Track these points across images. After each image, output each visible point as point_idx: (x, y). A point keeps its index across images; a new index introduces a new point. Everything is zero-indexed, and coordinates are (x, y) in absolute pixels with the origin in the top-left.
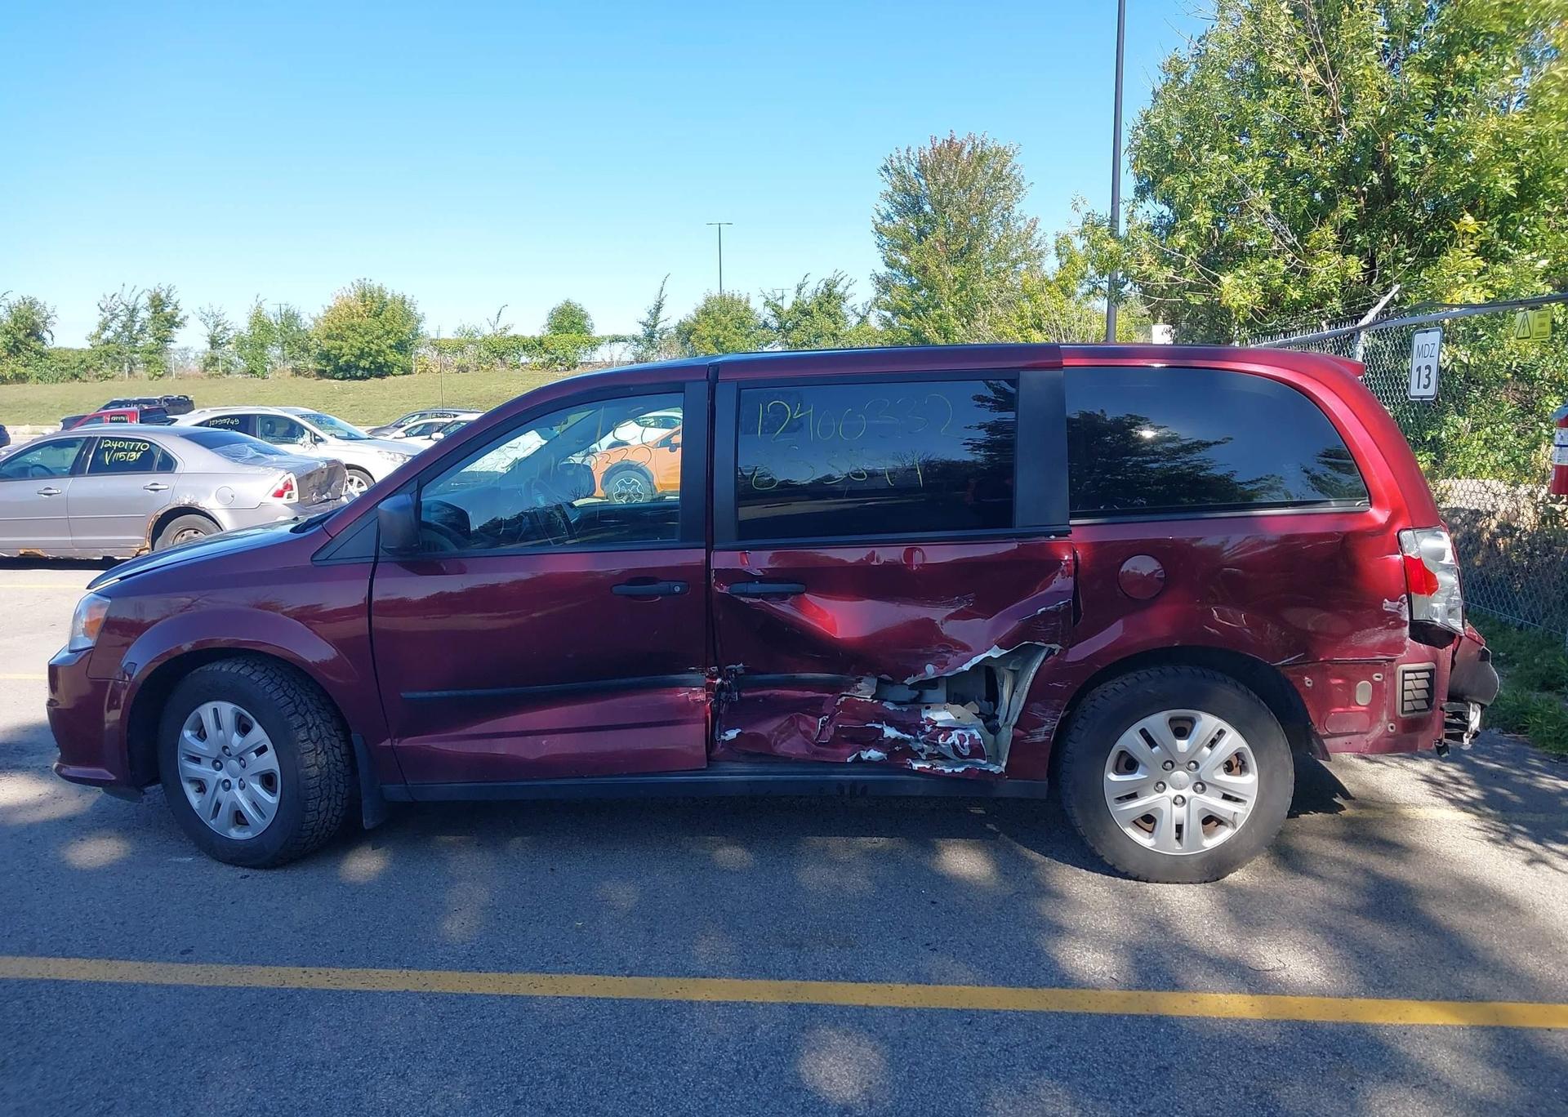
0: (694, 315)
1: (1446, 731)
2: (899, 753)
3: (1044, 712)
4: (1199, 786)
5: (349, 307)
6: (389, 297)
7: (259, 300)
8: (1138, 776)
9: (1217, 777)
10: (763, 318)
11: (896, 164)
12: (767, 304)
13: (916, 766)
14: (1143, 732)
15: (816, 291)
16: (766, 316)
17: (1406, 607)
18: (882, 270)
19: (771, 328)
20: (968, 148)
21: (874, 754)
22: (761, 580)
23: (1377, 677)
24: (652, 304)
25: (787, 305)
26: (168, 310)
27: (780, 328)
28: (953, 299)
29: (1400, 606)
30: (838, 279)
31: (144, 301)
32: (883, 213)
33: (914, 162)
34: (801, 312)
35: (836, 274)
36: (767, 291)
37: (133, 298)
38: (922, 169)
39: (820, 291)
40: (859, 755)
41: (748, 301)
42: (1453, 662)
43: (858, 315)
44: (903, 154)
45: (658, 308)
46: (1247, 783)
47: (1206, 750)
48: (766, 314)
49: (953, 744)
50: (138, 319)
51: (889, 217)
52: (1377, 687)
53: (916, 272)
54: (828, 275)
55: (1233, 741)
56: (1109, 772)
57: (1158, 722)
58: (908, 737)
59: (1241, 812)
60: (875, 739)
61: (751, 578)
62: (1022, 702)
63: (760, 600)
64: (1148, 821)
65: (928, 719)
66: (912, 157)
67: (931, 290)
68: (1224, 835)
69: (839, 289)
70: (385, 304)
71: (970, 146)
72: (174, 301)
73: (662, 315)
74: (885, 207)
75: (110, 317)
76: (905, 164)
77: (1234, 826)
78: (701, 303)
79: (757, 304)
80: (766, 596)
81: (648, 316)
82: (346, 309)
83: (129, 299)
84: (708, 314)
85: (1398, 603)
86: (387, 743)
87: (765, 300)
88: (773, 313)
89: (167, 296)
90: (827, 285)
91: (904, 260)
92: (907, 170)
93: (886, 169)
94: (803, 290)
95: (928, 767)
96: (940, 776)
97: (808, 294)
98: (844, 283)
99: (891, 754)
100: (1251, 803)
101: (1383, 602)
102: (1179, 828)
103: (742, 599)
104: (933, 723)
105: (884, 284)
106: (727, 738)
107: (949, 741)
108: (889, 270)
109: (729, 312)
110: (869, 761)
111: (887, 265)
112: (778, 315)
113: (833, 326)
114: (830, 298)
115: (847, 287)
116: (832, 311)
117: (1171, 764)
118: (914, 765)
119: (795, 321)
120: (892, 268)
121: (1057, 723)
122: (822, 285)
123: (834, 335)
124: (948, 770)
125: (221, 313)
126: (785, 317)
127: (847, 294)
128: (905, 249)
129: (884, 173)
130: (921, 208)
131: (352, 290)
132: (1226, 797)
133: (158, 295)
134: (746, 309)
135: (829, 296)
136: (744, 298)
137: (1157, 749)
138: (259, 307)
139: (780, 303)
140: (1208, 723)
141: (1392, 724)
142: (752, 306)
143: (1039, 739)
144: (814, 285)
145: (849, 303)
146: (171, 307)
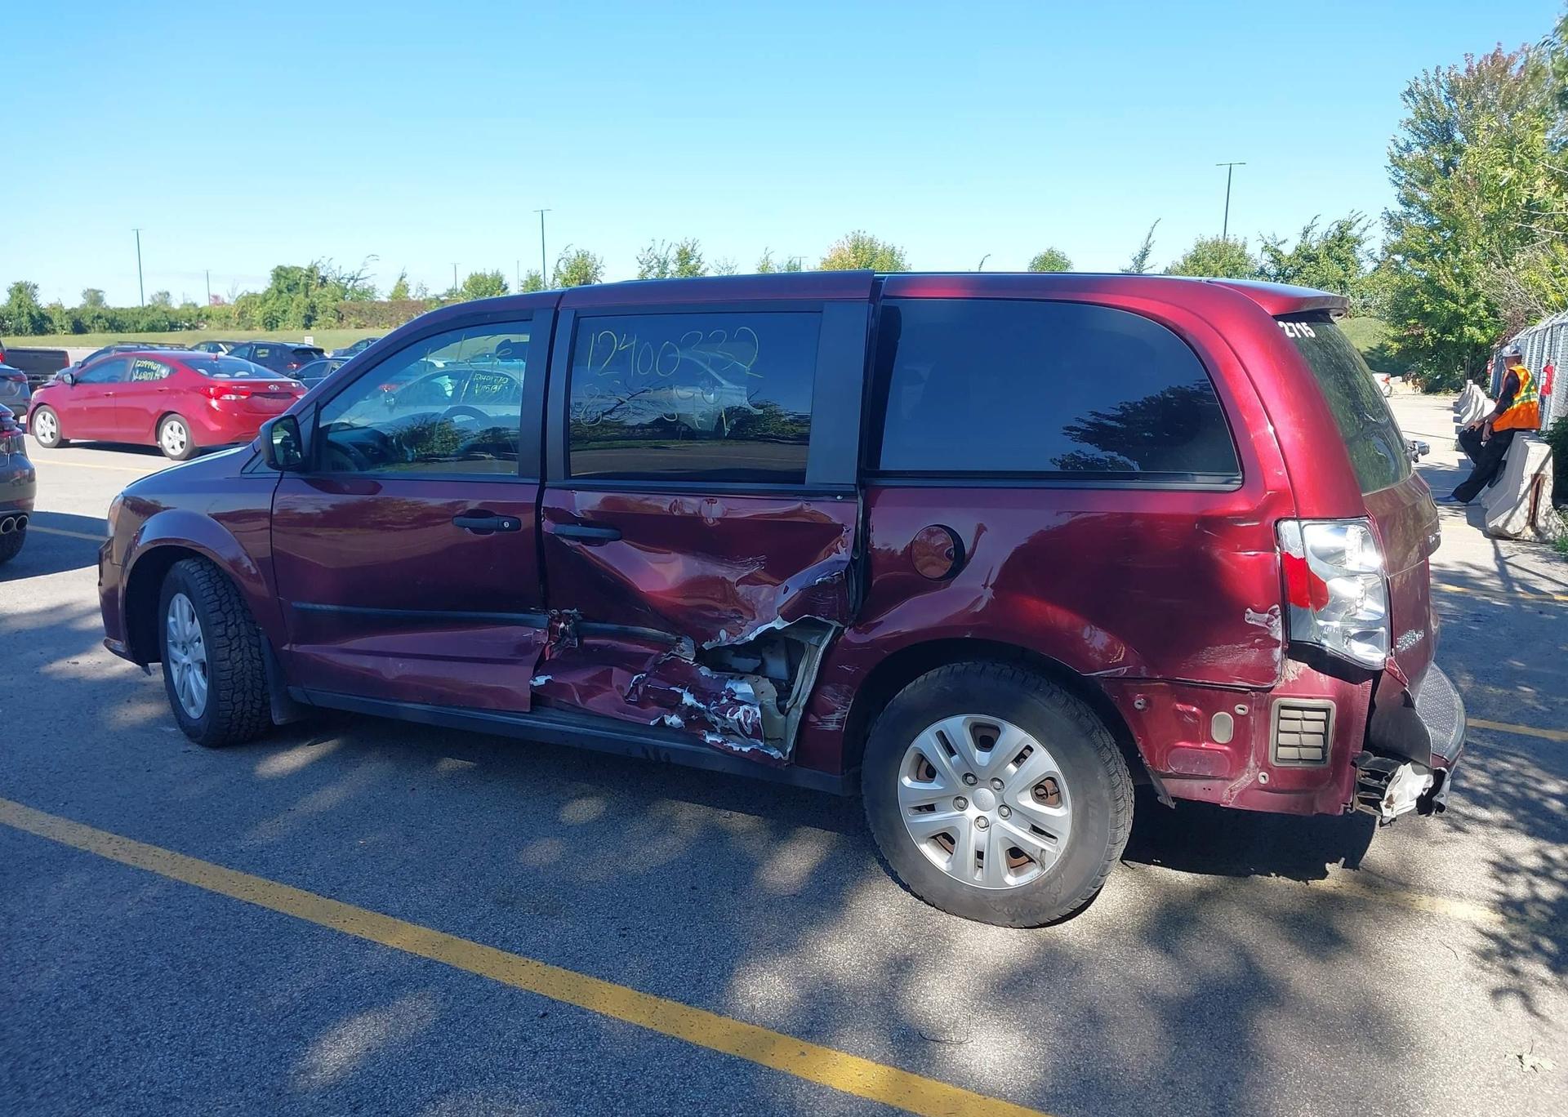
0: (1181, 262)
1: (1363, 795)
2: (696, 722)
3: (836, 697)
4: (1006, 810)
5: (842, 259)
6: (880, 248)
7: (768, 251)
8: (934, 786)
9: (1024, 803)
10: (1260, 265)
11: (1423, 87)
12: (1266, 248)
13: (709, 739)
14: (941, 736)
15: (1326, 234)
16: (1264, 262)
17: (1277, 623)
18: (1397, 208)
19: (1269, 276)
20: (1520, 63)
21: (674, 720)
22: (586, 523)
23: (1241, 709)
24: (1137, 252)
25: (1288, 250)
26: (693, 262)
27: (1278, 275)
28: (1480, 241)
29: (1269, 620)
30: (1354, 220)
31: (673, 254)
32: (1402, 144)
33: (1443, 84)
34: (1305, 258)
35: (1353, 215)
36: (1267, 234)
37: (664, 251)
38: (1453, 92)
39: (1331, 234)
40: (662, 720)
41: (1244, 246)
42: (1372, 705)
43: (1376, 260)
44: (1432, 75)
45: (1144, 255)
46: (1060, 815)
47: (1012, 768)
48: (1264, 260)
49: (738, 720)
50: (668, 271)
51: (1408, 148)
52: (1241, 723)
53: (1438, 209)
54: (1344, 216)
55: (1043, 762)
56: (904, 776)
57: (957, 726)
58: (701, 706)
59: (1053, 851)
60: (674, 705)
61: (574, 520)
62: (812, 683)
63: (579, 543)
64: (946, 839)
65: (730, 690)
66: (1441, 79)
67: (1454, 229)
68: (1031, 875)
69: (1355, 232)
70: (875, 255)
71: (1524, 60)
72: (697, 255)
73: (1148, 262)
74: (1404, 136)
75: (647, 269)
76: (1433, 86)
77: (1043, 866)
78: (1190, 248)
79: (1254, 250)
80: (587, 541)
81: (1132, 263)
82: (839, 261)
83: (660, 252)
84: (1197, 261)
85: (1267, 615)
86: (286, 648)
87: (1263, 245)
88: (1272, 259)
89: (692, 250)
90: (1340, 227)
91: (1424, 196)
92: (1436, 93)
93: (1410, 93)
94: (1309, 235)
95: (719, 741)
96: (728, 752)
97: (1315, 238)
98: (1362, 225)
99: (688, 722)
100: (1064, 841)
101: (1244, 612)
102: (980, 855)
103: (564, 541)
104: (731, 694)
105: (1395, 223)
106: (535, 684)
107: (735, 717)
108: (1402, 208)
109: (1220, 258)
110: (671, 727)
111: (1403, 203)
112: (1277, 260)
113: (1342, 273)
114: (1342, 242)
115: (1365, 229)
116: (1343, 256)
117: (971, 777)
118: (707, 737)
119: (1296, 267)
120: (1409, 207)
121: (848, 711)
122: (1335, 226)
123: (1342, 283)
124: (736, 748)
125: (734, 265)
126: (1285, 263)
127: (1363, 237)
128: (1427, 182)
129: (1408, 98)
130: (1450, 137)
131: (846, 242)
132: (1036, 830)
133: (685, 249)
134: (1241, 255)
135: (1341, 239)
136: (1240, 244)
137: (956, 757)
138: (767, 258)
139: (1280, 248)
140: (1014, 736)
141: (1264, 774)
142: (1248, 251)
143: (832, 727)
144: (1325, 227)
145: (1366, 246)
146: (695, 260)
